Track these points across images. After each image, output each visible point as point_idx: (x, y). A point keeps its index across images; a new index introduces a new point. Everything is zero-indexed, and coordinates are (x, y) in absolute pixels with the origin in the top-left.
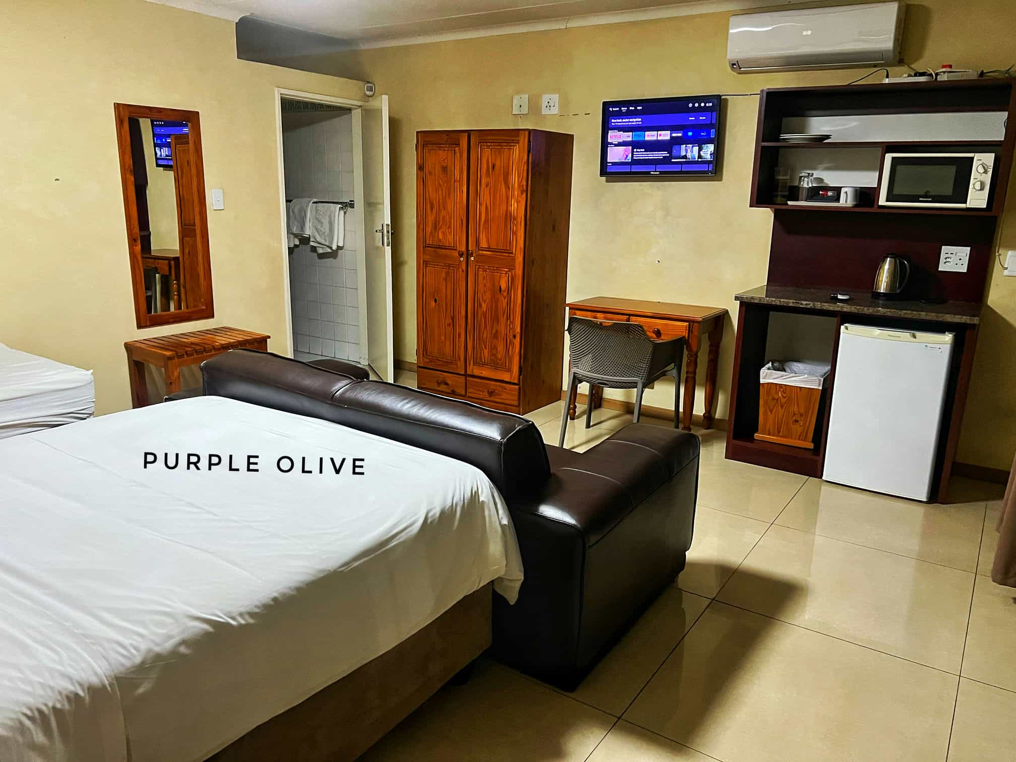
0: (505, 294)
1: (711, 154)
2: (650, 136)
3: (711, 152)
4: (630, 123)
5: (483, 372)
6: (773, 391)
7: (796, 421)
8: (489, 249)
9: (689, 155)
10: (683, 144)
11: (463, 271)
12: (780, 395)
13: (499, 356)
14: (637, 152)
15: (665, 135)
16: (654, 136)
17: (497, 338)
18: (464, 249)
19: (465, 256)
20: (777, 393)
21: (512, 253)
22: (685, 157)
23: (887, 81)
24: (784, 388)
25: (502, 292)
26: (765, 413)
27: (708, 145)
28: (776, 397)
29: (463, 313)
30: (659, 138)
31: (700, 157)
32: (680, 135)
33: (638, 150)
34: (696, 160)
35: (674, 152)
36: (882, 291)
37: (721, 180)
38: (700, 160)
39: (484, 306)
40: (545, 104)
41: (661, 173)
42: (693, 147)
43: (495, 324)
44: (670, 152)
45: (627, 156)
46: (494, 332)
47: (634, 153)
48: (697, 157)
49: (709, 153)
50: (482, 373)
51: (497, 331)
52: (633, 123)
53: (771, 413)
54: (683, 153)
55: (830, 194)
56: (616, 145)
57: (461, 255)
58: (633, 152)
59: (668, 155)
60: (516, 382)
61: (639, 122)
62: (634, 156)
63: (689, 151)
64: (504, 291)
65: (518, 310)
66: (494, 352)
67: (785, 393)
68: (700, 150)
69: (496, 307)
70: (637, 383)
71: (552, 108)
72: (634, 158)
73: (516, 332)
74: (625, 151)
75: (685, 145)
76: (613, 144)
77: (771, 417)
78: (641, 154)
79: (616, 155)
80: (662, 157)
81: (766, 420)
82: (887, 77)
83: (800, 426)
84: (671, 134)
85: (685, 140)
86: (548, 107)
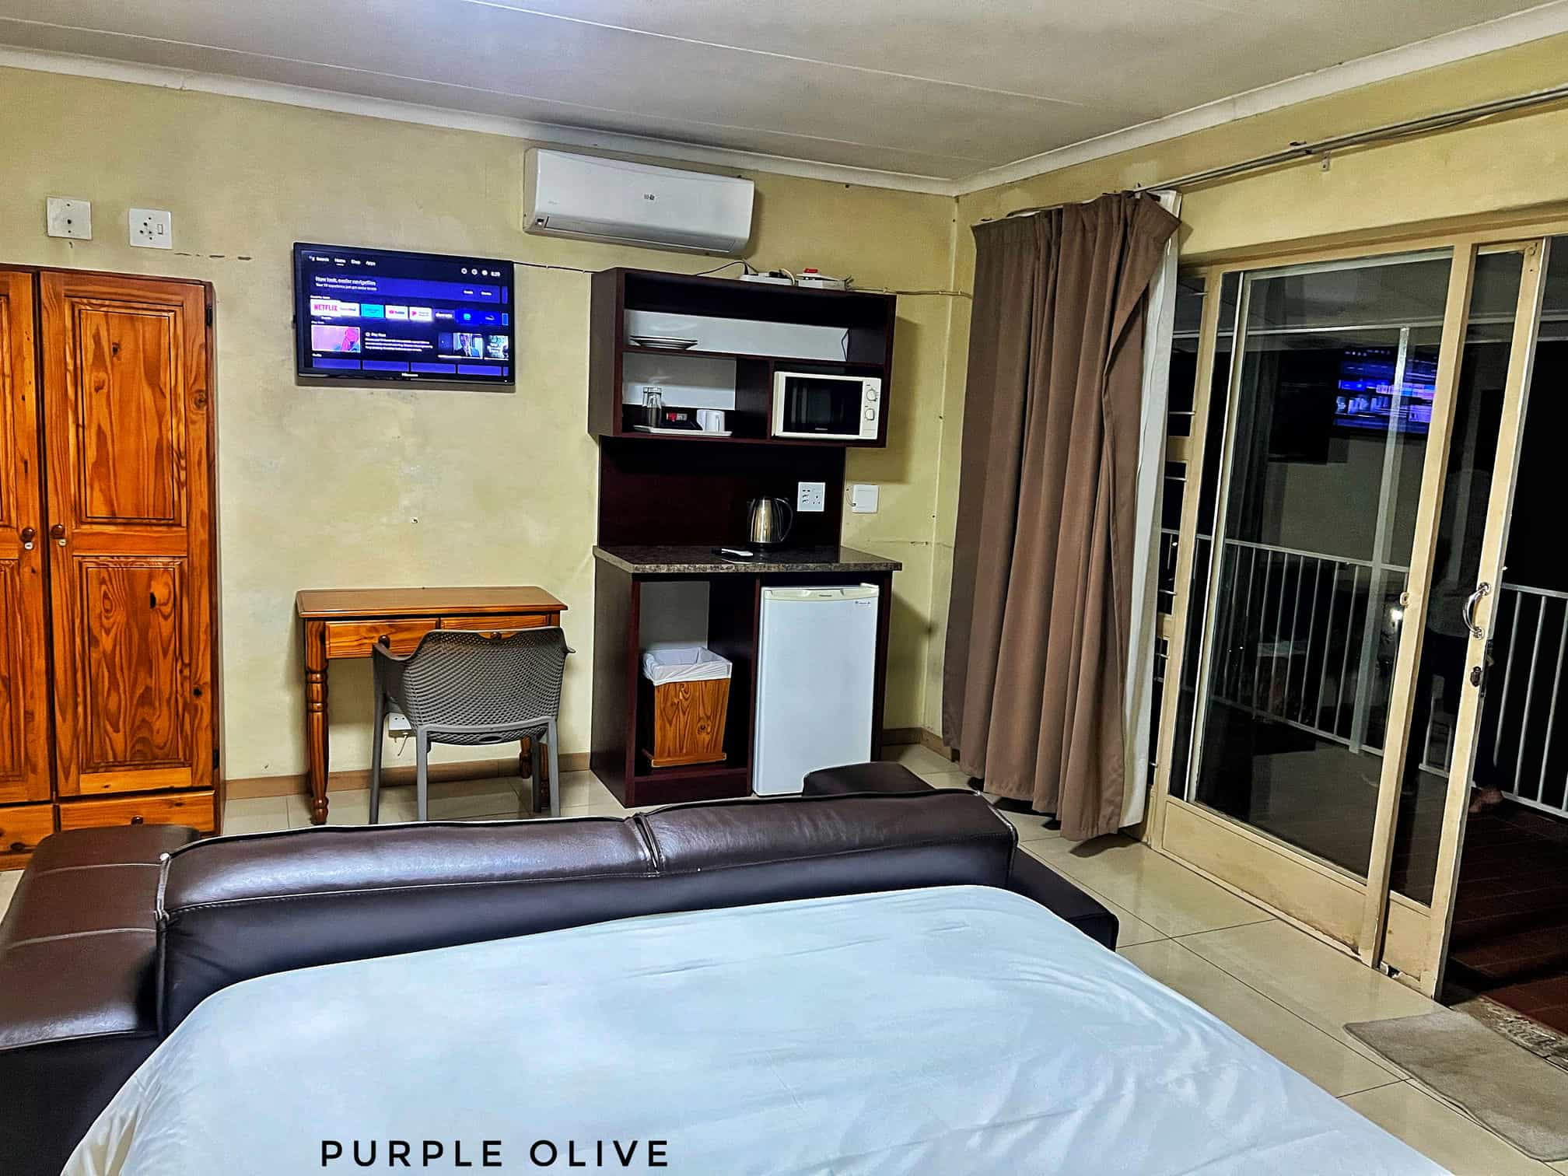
0: (167, 609)
1: (504, 351)
2: (396, 313)
3: (505, 347)
4: (353, 288)
5: (111, 783)
6: (672, 692)
7: (703, 728)
8: (112, 520)
9: (468, 349)
10: (457, 332)
11: (33, 571)
12: (681, 697)
13: (159, 740)
14: (371, 337)
15: (423, 315)
16: (403, 313)
17: (151, 704)
18: (34, 524)
19: (38, 538)
20: (677, 696)
21: (180, 525)
22: (462, 352)
23: (746, 278)
24: (685, 686)
25: (157, 607)
26: (663, 728)
27: (499, 337)
28: (676, 701)
29: (40, 664)
30: (413, 318)
31: (487, 353)
32: (449, 316)
33: (373, 334)
34: (481, 358)
35: (443, 343)
36: (761, 541)
37: (513, 391)
38: (486, 359)
39: (106, 642)
40: (135, 226)
41: (421, 375)
42: (473, 337)
43: (142, 675)
44: (434, 341)
45: (352, 343)
46: (140, 691)
47: (367, 339)
48: (481, 354)
49: (501, 349)
50: (107, 787)
51: (148, 689)
52: (360, 288)
53: (671, 725)
54: (458, 346)
55: (680, 417)
56: (327, 323)
57: (26, 537)
58: (363, 337)
59: (431, 347)
60: (207, 783)
61: (370, 286)
62: (367, 343)
63: (468, 343)
64: (165, 604)
65: (202, 637)
66: (144, 733)
67: (687, 693)
68: (487, 342)
69: (144, 636)
70: (547, 724)
71: (155, 236)
72: (367, 347)
73: (201, 683)
74: (348, 334)
75: (459, 334)
76: (322, 320)
77: (670, 732)
78: (378, 342)
79: (326, 339)
80: (420, 350)
81: (664, 737)
82: (746, 273)
83: (708, 734)
84: (434, 313)
85: (458, 326)
86: (146, 233)
